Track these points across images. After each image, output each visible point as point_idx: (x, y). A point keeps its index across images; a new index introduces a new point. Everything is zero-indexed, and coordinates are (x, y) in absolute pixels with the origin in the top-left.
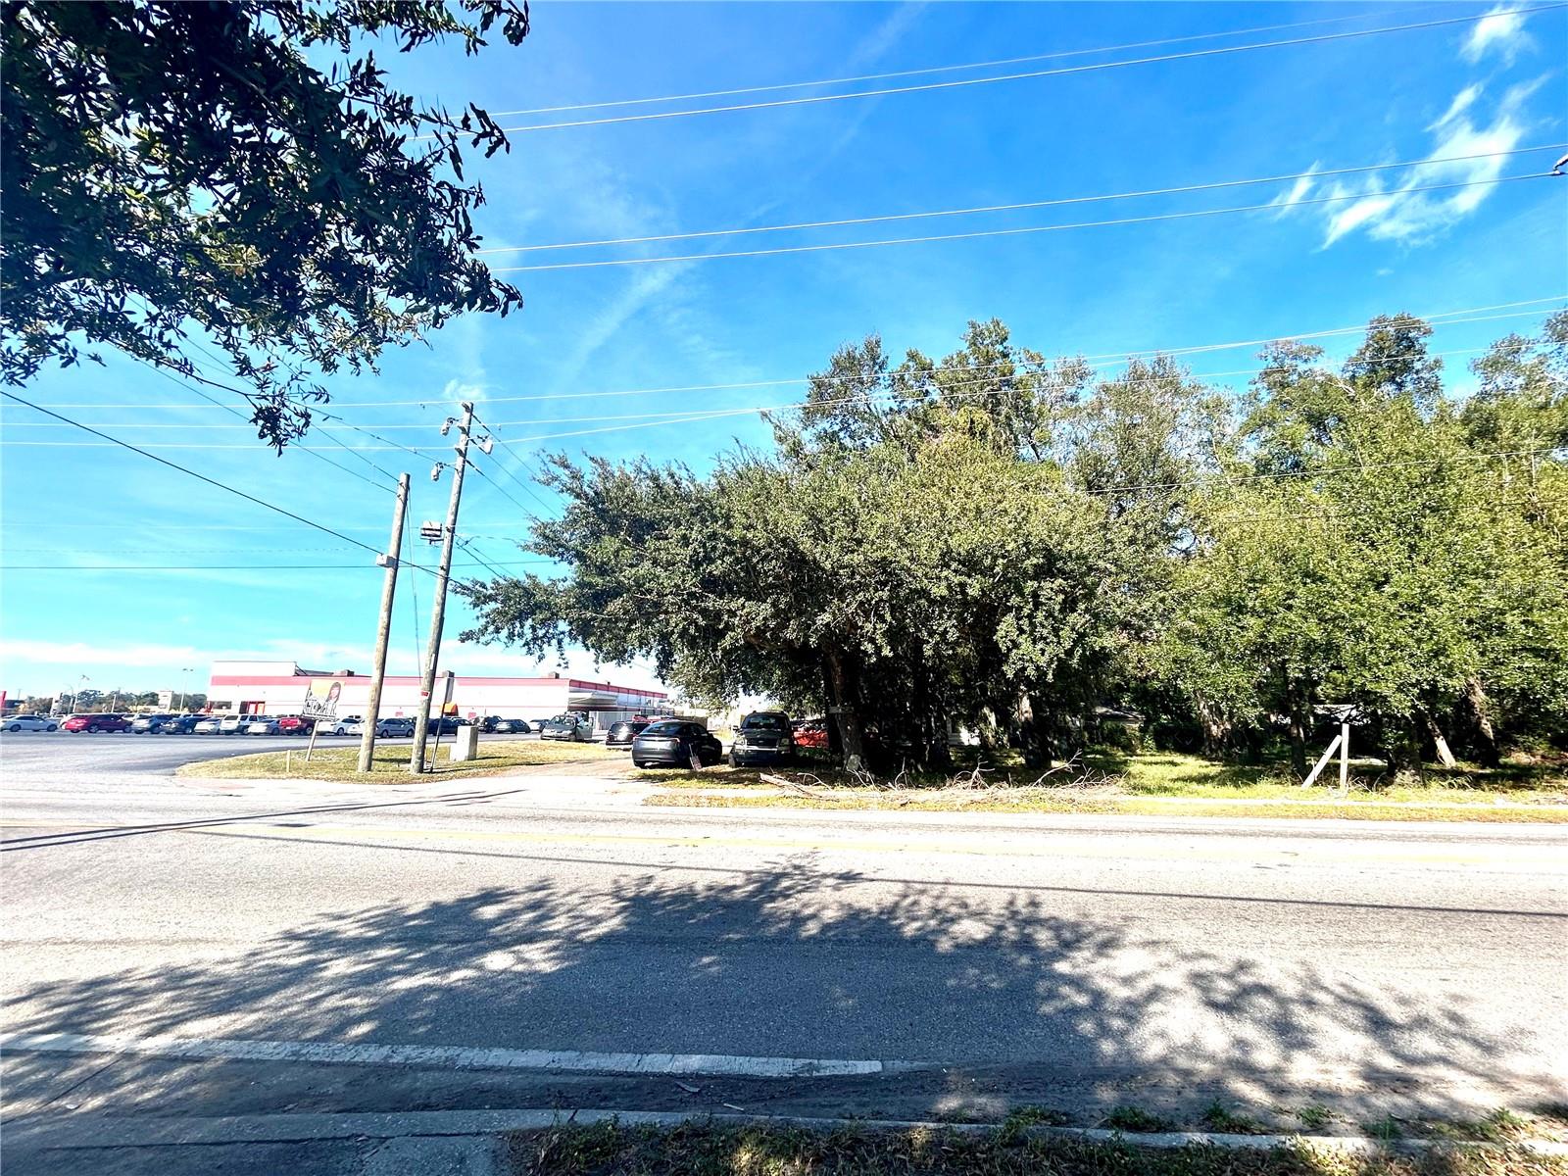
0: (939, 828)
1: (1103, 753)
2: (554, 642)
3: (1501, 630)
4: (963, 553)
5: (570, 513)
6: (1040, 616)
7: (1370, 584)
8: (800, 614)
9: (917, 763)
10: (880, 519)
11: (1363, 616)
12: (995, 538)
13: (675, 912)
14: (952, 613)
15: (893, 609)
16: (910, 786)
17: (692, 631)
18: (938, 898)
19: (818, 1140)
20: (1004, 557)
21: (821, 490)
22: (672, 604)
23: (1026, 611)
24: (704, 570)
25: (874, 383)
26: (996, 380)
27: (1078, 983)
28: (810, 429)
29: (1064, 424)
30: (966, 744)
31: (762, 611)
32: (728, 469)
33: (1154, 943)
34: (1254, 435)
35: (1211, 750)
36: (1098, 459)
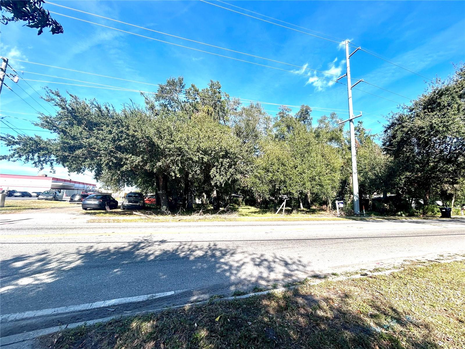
0: (190, 226)
1: (233, 206)
2: (49, 163)
3: (315, 180)
4: (203, 149)
5: (59, 114)
6: (222, 168)
7: (294, 167)
8: (151, 161)
9: (184, 208)
10: (180, 135)
11: (292, 175)
12: (213, 146)
13: (103, 257)
14: (199, 166)
15: (181, 163)
16: (182, 215)
17: (111, 164)
18: (190, 245)
19: (157, 315)
20: (214, 151)
21: (161, 122)
22: (103, 154)
23: (219, 167)
24: (117, 143)
25: (180, 91)
26: (216, 99)
27: (226, 264)
28: (158, 102)
29: (232, 116)
30: (197, 203)
31: (138, 159)
32: (127, 109)
33: (243, 252)
34: (276, 128)
35: (258, 206)
36: (240, 128)
